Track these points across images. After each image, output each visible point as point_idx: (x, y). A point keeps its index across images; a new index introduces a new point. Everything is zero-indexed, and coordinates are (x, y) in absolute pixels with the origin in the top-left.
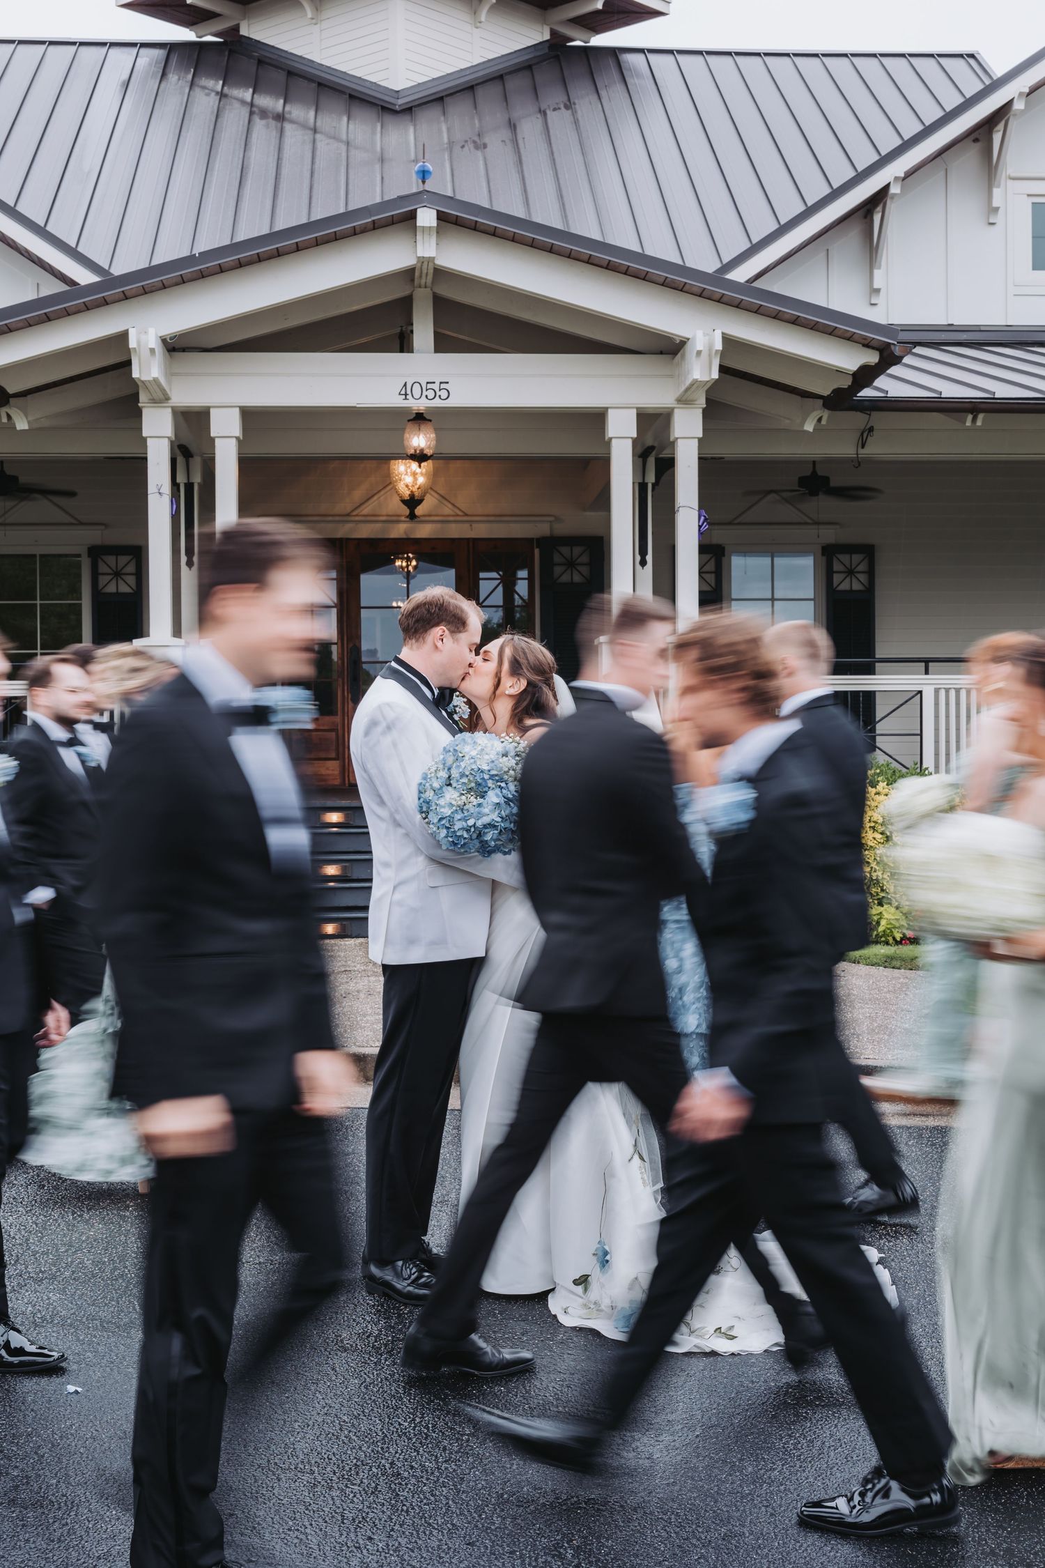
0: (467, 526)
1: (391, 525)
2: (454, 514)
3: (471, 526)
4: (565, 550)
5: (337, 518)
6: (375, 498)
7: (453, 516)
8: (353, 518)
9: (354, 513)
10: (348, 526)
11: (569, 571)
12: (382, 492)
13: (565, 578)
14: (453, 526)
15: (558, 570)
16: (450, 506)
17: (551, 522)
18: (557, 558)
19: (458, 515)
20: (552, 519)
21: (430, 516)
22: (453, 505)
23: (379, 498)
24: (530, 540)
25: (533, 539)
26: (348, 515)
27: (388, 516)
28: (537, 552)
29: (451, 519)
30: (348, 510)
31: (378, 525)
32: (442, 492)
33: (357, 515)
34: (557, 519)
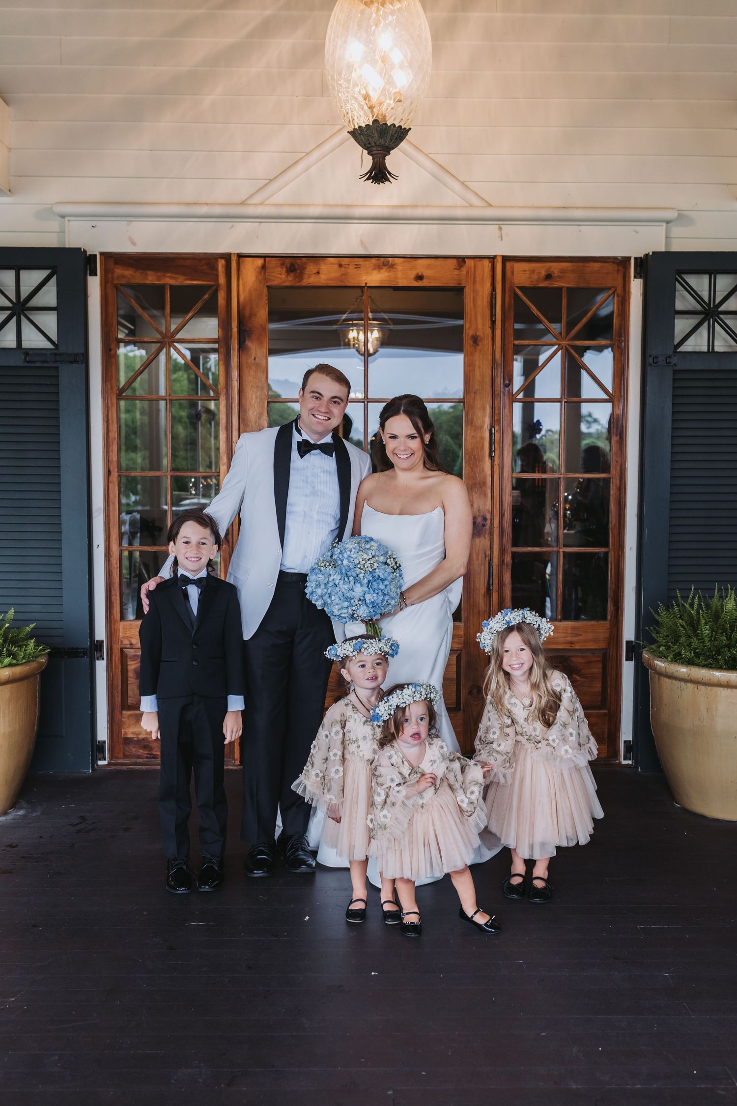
0: (492, 229)
1: (331, 227)
2: (467, 205)
3: (500, 229)
4: (700, 283)
5: (218, 210)
6: (300, 167)
7: (466, 207)
8: (250, 210)
9: (256, 200)
10: (243, 228)
11: (703, 331)
12: (315, 155)
13: (698, 343)
14: (463, 229)
15: (681, 326)
16: (457, 186)
17: (668, 222)
18: (683, 301)
19: (471, 206)
20: (671, 215)
21: (415, 206)
22: (462, 183)
23: (307, 169)
24: (626, 260)
25: (629, 258)
26: (243, 203)
27: (325, 205)
28: (636, 287)
29: (459, 213)
30: (244, 197)
31: (306, 228)
32: (440, 159)
33: (262, 204)
34: (682, 218)
